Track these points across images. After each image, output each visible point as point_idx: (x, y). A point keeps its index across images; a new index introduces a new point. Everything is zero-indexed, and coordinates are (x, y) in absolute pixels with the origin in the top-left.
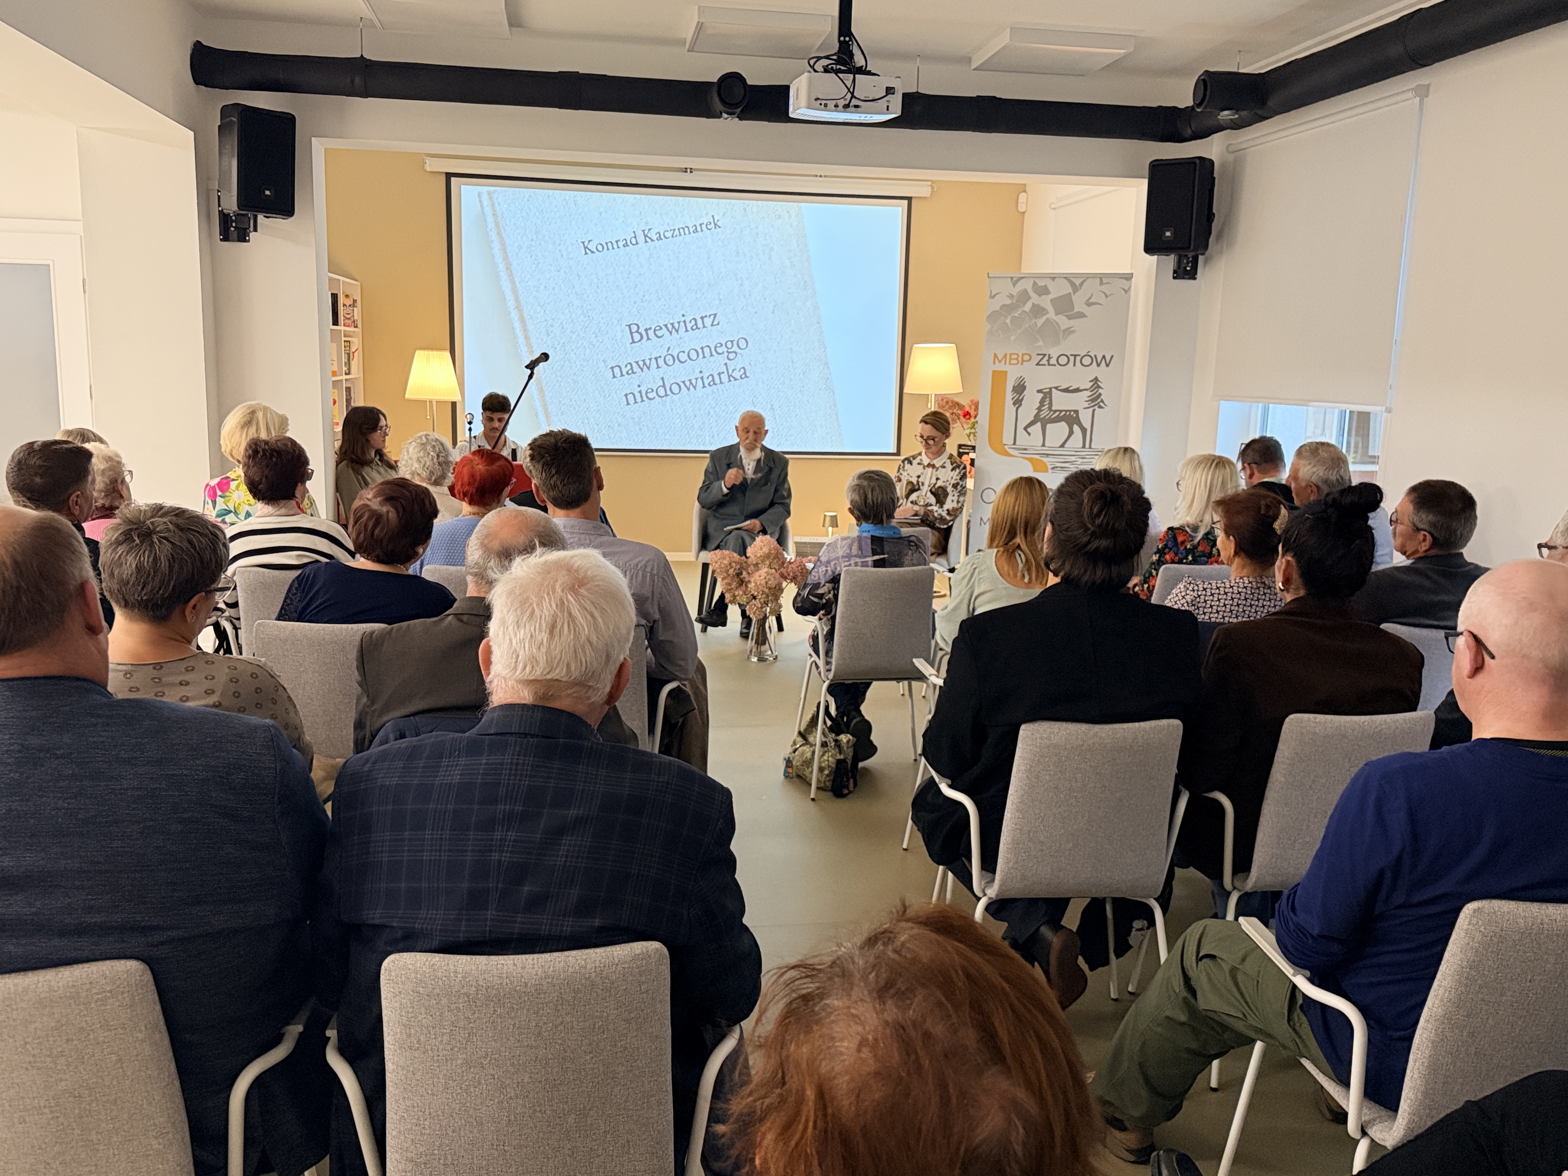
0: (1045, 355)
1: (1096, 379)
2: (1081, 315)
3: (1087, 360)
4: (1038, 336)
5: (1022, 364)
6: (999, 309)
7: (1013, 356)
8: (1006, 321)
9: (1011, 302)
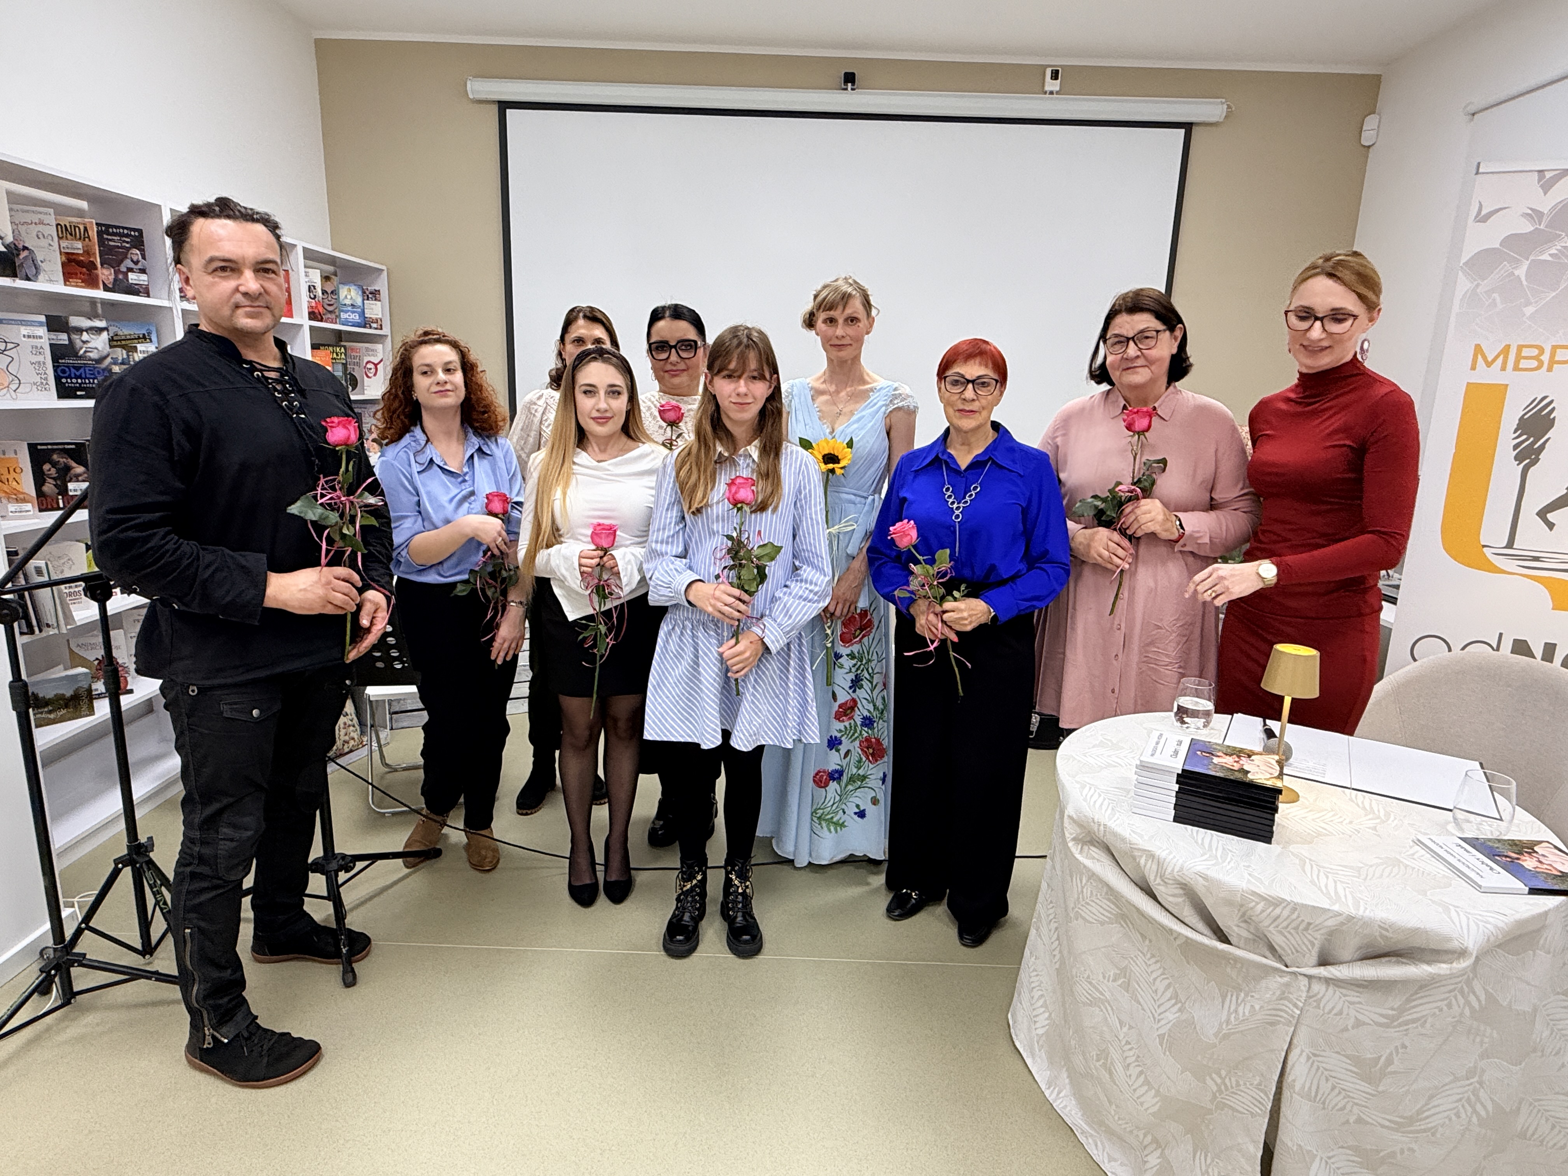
5: (1550, 369)
6: (1498, 246)
7: (1525, 352)
8: (1516, 273)
9: (1532, 228)
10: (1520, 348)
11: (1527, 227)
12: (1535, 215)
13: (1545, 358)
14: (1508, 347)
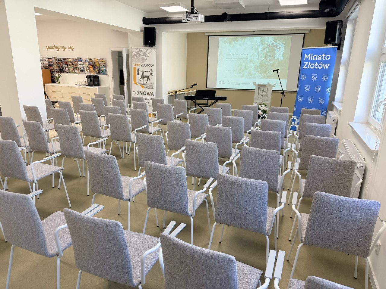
0: (142, 64)
1: (151, 70)
2: (148, 56)
3: (149, 65)
4: (141, 60)
8: (135, 57)
12: (136, 52)
13: (138, 65)
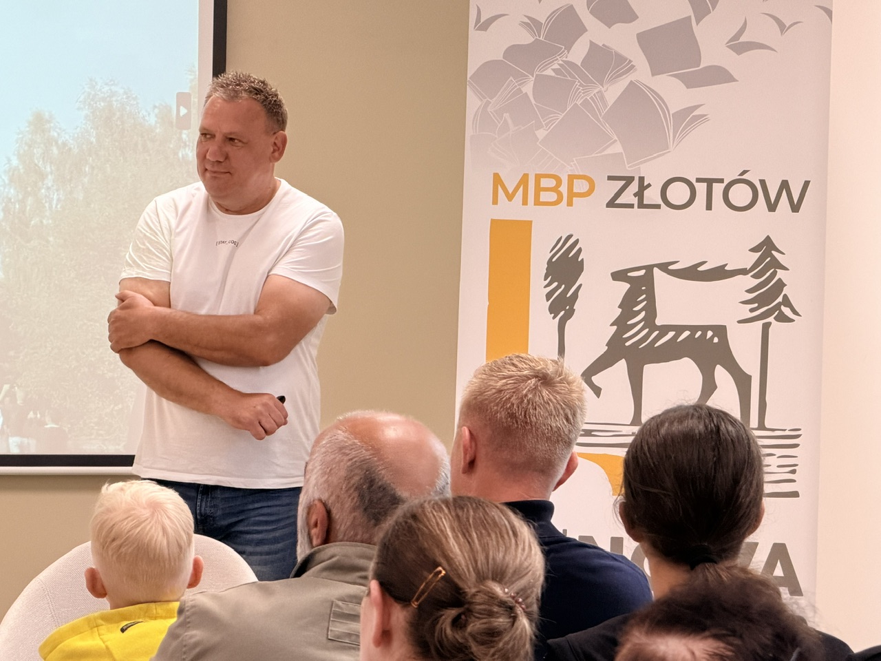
0: (629, 180)
1: (767, 247)
2: (719, 76)
3: (741, 195)
4: (608, 129)
5: (570, 204)
6: (501, 58)
7: (545, 183)
8: (524, 90)
9: (532, 40)
10: (538, 177)
11: (526, 38)
12: (532, 25)
13: (564, 189)
14: (525, 177)
